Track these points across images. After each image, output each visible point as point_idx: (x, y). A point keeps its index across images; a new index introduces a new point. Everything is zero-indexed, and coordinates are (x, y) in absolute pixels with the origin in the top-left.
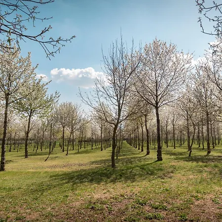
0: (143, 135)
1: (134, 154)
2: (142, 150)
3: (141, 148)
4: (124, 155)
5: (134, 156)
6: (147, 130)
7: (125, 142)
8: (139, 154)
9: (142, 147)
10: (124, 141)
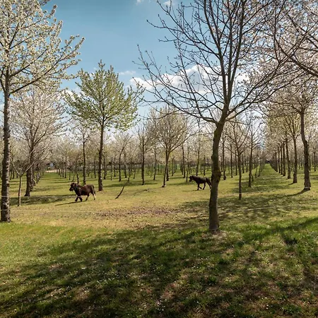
0: (296, 156)
1: (278, 187)
2: (295, 181)
3: (292, 176)
4: (258, 189)
5: (277, 192)
6: (305, 142)
7: (268, 165)
8: (287, 187)
9: (295, 175)
10: (266, 165)
